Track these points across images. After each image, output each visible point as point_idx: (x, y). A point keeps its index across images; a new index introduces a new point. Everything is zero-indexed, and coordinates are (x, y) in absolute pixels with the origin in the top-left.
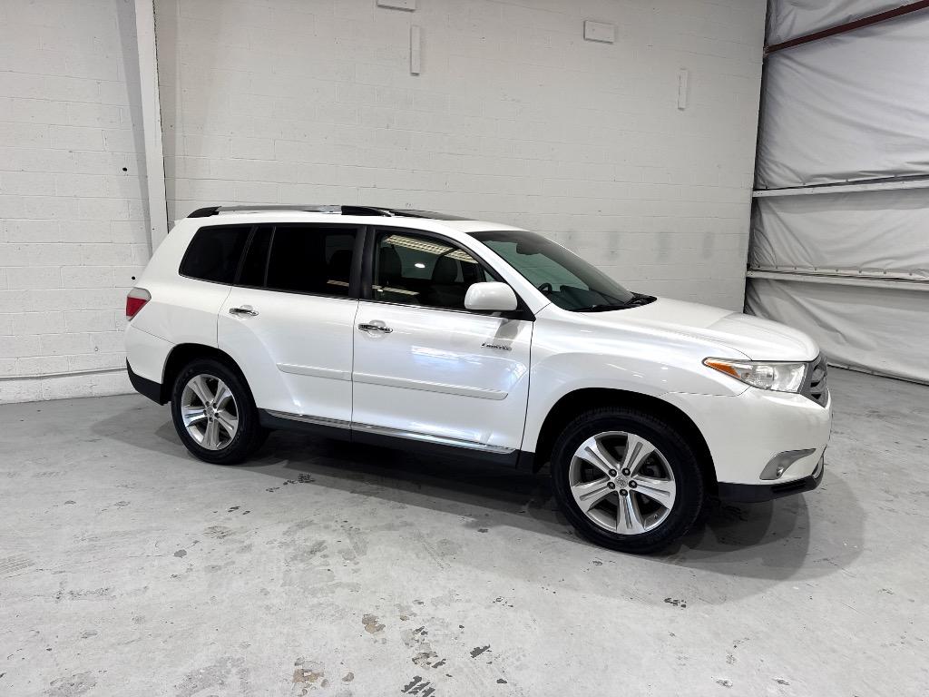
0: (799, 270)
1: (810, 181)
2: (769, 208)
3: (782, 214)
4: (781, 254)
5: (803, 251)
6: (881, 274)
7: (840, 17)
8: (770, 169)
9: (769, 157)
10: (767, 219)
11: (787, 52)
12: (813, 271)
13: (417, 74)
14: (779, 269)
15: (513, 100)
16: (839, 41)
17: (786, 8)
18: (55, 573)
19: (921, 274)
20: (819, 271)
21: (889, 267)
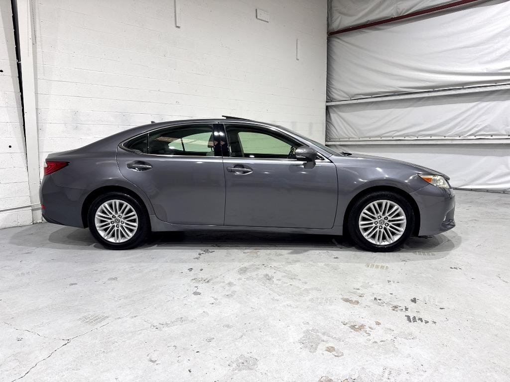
0: (351, 139)
1: (353, 97)
2: (334, 111)
3: (341, 114)
4: (341, 132)
5: (352, 130)
6: (391, 139)
7: (364, 21)
8: (333, 92)
9: (333, 86)
10: (333, 116)
11: (337, 35)
12: (358, 139)
13: (179, 27)
14: (341, 140)
15: (226, 47)
16: (363, 31)
17: (336, 15)
18: (132, 317)
19: (409, 137)
20: (361, 139)
21: (394, 135)
